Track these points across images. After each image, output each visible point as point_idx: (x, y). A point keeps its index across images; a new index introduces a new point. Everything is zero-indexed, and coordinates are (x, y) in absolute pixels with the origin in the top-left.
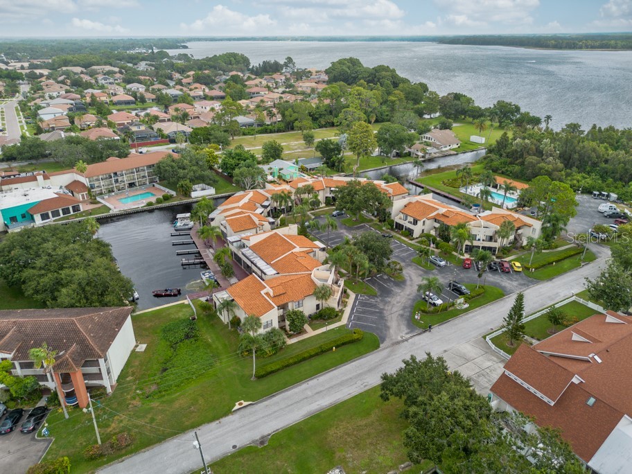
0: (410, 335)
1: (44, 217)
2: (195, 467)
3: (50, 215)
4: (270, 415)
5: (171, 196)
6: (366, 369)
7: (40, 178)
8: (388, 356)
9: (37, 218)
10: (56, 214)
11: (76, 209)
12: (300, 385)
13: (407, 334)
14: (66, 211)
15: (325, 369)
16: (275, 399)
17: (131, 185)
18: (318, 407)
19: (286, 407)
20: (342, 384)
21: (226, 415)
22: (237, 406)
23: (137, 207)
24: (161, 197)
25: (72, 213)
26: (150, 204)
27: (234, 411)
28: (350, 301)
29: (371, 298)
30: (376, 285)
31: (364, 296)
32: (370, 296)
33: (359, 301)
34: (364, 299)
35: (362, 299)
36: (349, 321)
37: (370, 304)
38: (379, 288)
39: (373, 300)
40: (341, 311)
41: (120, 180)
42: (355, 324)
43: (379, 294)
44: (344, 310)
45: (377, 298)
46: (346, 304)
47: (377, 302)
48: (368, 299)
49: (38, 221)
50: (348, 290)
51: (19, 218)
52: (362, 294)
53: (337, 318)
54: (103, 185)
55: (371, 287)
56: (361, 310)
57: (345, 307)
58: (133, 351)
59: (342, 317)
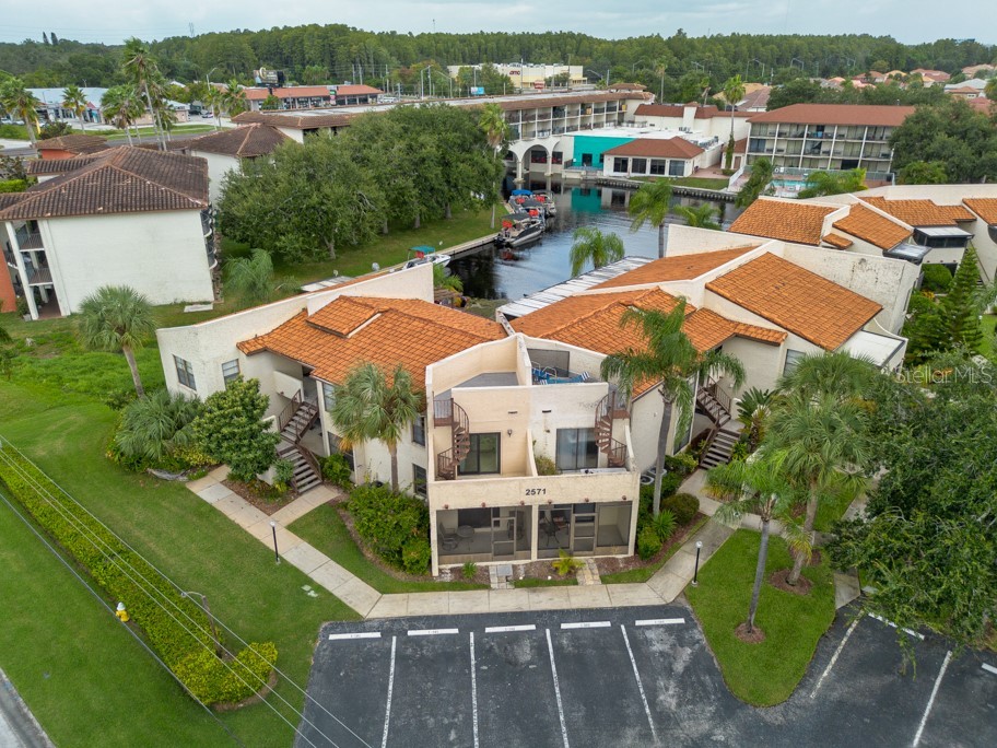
1: (620, 165)
3: (630, 165)
7: (689, 113)
9: (609, 163)
10: (639, 166)
11: (677, 170)
14: (657, 168)
17: (848, 166)
25: (666, 174)
28: (590, 592)
29: (684, 681)
30: (876, 682)
31: (681, 642)
32: (711, 671)
33: (615, 630)
34: (657, 647)
35: (648, 642)
36: (391, 627)
37: (624, 688)
38: (841, 703)
39: (669, 698)
40: (470, 580)
41: (824, 148)
42: (370, 657)
43: (774, 716)
44: (487, 587)
45: (721, 717)
46: (553, 583)
47: (664, 719)
48: (669, 671)
49: (608, 171)
50: (683, 568)
51: (595, 160)
52: (698, 634)
53: (400, 575)
54: (779, 151)
55: (819, 659)
56: (525, 654)
57: (517, 584)
58: (184, 304)
59: (422, 589)
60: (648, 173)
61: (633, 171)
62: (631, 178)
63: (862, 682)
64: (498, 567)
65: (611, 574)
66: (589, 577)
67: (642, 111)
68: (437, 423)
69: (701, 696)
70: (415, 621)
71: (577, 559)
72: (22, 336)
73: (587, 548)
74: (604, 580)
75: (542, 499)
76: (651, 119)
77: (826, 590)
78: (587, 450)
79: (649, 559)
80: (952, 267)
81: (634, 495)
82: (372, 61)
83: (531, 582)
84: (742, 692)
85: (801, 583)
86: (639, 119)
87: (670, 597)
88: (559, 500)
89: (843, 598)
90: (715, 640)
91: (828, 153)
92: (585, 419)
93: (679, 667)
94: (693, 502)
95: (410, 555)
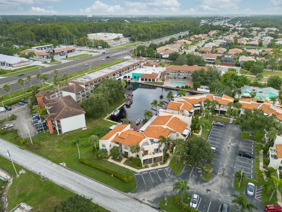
0: (149, 203)
1: (142, 80)
2: (28, 168)
3: (144, 80)
4: (60, 174)
5: (190, 87)
6: (105, 194)
7: (154, 66)
8: (121, 199)
9: (140, 79)
10: (146, 80)
11: (154, 80)
12: (82, 175)
13: (149, 201)
14: (150, 80)
15: (97, 179)
16: (71, 172)
17: (185, 78)
18: (70, 187)
19: (66, 177)
20: (88, 189)
21: (56, 163)
22: (61, 164)
23: (172, 86)
24: (184, 86)
25: (152, 81)
26: (178, 87)
27: (60, 164)
28: (159, 166)
29: (170, 173)
30: (187, 171)
31: (169, 170)
32: (172, 172)
33: (163, 170)
34: (167, 171)
35: (166, 170)
36: (141, 173)
37: (165, 175)
38: (184, 173)
39: (169, 175)
40: (147, 167)
41: (180, 75)
42: (140, 176)
43: (178, 175)
44: (149, 167)
45: (174, 176)
46: (156, 166)
47: (169, 177)
48: (169, 173)
49: (140, 81)
50: (168, 162)
51: (137, 78)
52: (171, 169)
53: (139, 167)
54: (172, 75)
55: (182, 169)
56: (155, 173)
57: (152, 167)
58: (81, 128)
59: (142, 168)
60: (148, 81)
61: (145, 81)
62: (145, 82)
63: (186, 171)
64: (149, 165)
65: (161, 164)
66: (159, 165)
67: (144, 65)
68: (142, 150)
69: (172, 174)
70: (143, 172)
71: (157, 163)
72: (60, 138)
73: (158, 161)
74: (161, 165)
75: (154, 157)
76: (146, 67)
77: (183, 162)
78: (157, 150)
79: (165, 162)
80: (199, 110)
81: (163, 155)
82: (69, 36)
83: (153, 166)
84: (176, 173)
85: (180, 162)
86: (144, 67)
87: (168, 166)
88: (155, 157)
89: (184, 163)
90: (172, 169)
91: (181, 75)
92: (157, 147)
93: (170, 172)
94: (168, 154)
95: (140, 165)
